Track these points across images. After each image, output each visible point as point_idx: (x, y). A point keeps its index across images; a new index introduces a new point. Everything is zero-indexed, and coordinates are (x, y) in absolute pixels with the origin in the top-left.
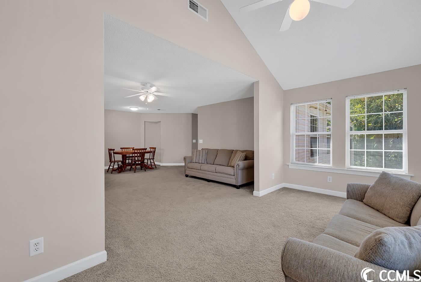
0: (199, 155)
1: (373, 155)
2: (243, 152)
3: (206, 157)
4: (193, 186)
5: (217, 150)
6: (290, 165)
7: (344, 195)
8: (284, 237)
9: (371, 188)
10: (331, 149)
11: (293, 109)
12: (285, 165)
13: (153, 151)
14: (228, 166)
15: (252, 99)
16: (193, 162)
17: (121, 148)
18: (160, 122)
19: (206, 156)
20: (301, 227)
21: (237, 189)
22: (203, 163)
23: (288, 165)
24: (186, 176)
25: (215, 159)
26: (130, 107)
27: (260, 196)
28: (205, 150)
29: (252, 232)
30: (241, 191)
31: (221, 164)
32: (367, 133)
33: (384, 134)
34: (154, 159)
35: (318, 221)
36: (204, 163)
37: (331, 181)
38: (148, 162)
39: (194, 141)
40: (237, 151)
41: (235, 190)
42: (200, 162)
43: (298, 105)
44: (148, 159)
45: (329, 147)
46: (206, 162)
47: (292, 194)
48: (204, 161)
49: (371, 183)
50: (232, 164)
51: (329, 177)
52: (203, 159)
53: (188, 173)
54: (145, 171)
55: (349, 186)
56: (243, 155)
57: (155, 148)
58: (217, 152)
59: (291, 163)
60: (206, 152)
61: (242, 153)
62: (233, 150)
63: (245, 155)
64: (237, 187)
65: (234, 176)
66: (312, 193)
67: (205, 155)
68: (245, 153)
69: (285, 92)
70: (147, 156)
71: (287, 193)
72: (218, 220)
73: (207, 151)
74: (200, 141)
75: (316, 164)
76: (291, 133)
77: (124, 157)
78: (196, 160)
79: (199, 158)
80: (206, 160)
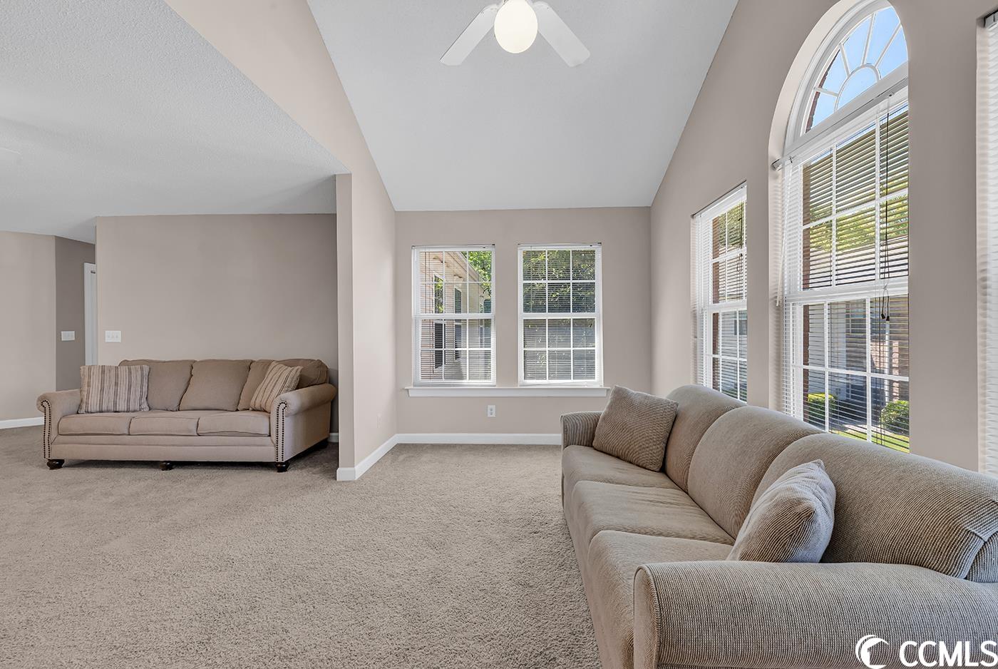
0: (116, 384)
1: (560, 358)
2: (290, 363)
3: (145, 389)
4: (107, 495)
5: (192, 365)
6: (411, 389)
7: (557, 438)
8: (468, 565)
9: (604, 418)
10: (493, 349)
11: (416, 257)
12: (400, 392)
14: (237, 410)
15: (332, 217)
16: (87, 412)
19: (145, 384)
20: (485, 528)
21: (279, 472)
22: (134, 411)
23: (408, 390)
24: (48, 464)
25: (181, 392)
27: (357, 478)
28: (138, 367)
29: (390, 582)
30: (291, 475)
31: (212, 407)
32: (550, 316)
33: (574, 319)
35: (506, 505)
36: (137, 407)
37: (494, 415)
39: (68, 336)
40: (266, 364)
41: (273, 476)
42: (122, 406)
43: (427, 250)
45: (488, 343)
46: (145, 405)
47: (426, 457)
48: (137, 401)
49: (602, 410)
50: (258, 401)
51: (490, 407)
52: (132, 397)
53: (61, 451)
55: (565, 420)
56: (295, 372)
58: (190, 369)
59: (414, 386)
60: (146, 372)
61: (290, 369)
62: (252, 362)
63: (298, 374)
64: (281, 467)
65: (270, 436)
66: (461, 445)
67: (142, 381)
68: (300, 368)
69: (398, 215)
71: (412, 457)
72: (273, 584)
73: (146, 368)
74: (110, 336)
75: (466, 382)
76: (413, 314)
78: (101, 401)
79: (116, 394)
80: (144, 399)
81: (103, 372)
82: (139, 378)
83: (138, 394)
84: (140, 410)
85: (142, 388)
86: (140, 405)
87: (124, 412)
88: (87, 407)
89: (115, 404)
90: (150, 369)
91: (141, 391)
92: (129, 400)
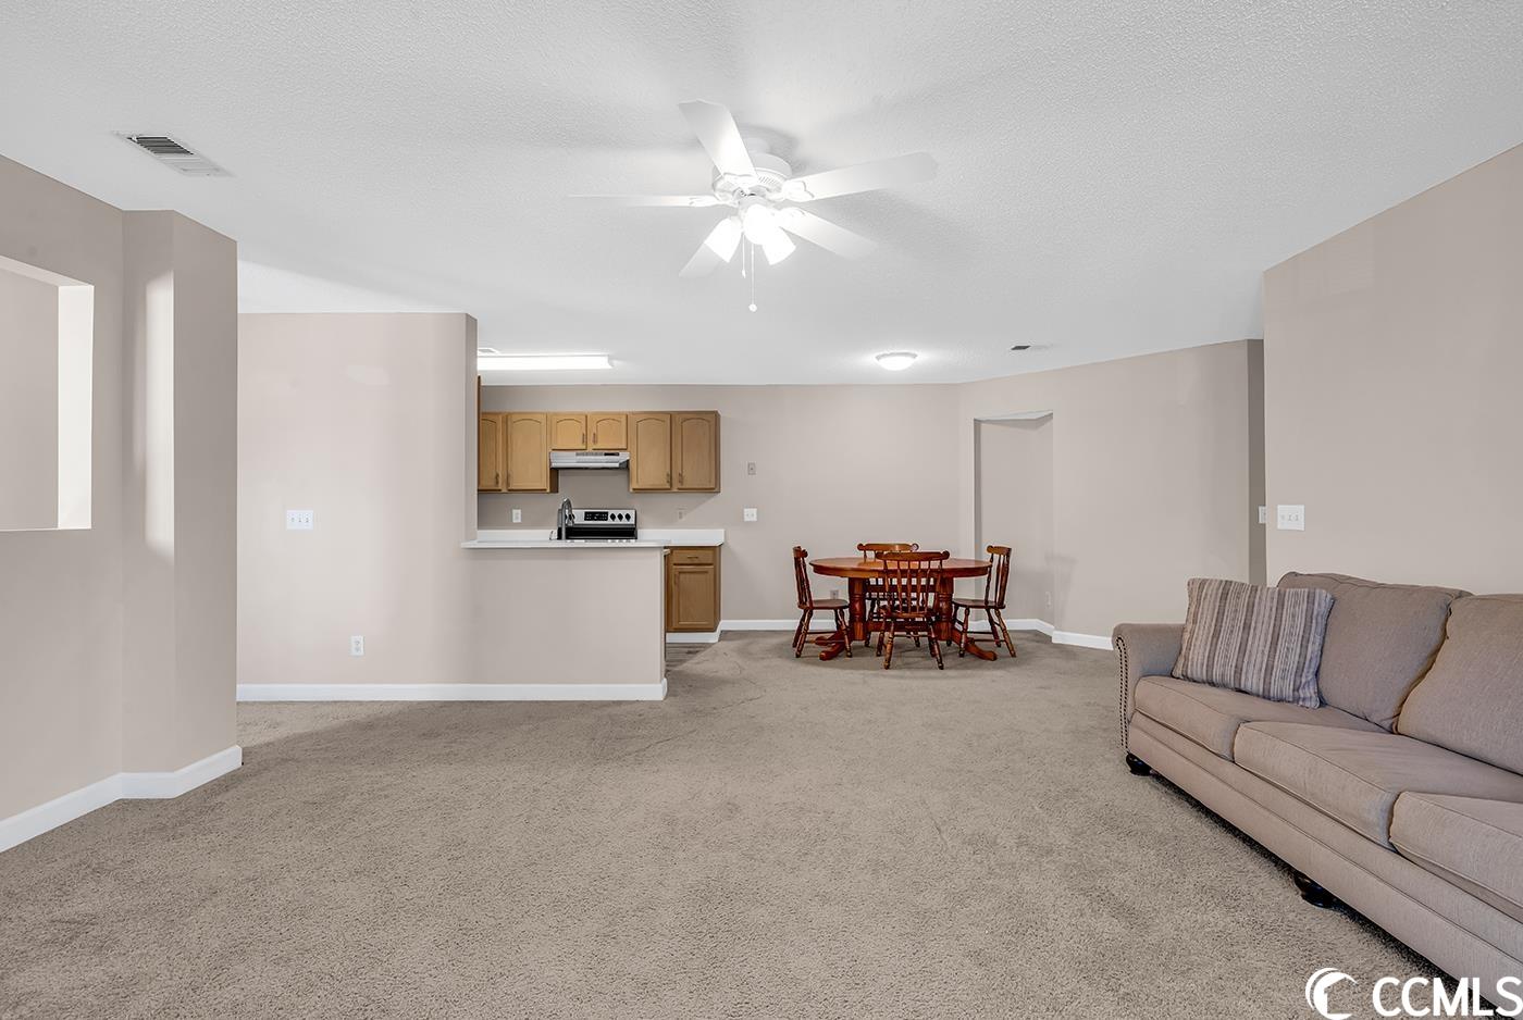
0: (1247, 627)
3: (1313, 648)
5: (1449, 600)
13: (998, 569)
16: (1186, 678)
17: (861, 547)
18: (1051, 416)
19: (1316, 639)
22: (1276, 693)
24: (1127, 758)
26: (878, 358)
28: (1306, 591)
34: (1003, 607)
36: (1288, 692)
38: (966, 620)
42: (1252, 681)
44: (968, 608)
46: (1310, 692)
48: (1291, 678)
52: (1278, 665)
54: (941, 668)
57: (1008, 552)
58: (1442, 616)
67: (1308, 630)
70: (965, 589)
73: (1323, 597)
74: (1285, 517)
77: (859, 587)
78: (1211, 658)
79: (1242, 650)
80: (1308, 675)
81: (1225, 596)
82: (1300, 622)
83: (1294, 659)
84: (1296, 700)
85: (1304, 647)
86: (1296, 689)
87: (1258, 696)
88: (1185, 666)
89: (1238, 671)
90: (1334, 600)
91: (1303, 655)
92: (1269, 669)
